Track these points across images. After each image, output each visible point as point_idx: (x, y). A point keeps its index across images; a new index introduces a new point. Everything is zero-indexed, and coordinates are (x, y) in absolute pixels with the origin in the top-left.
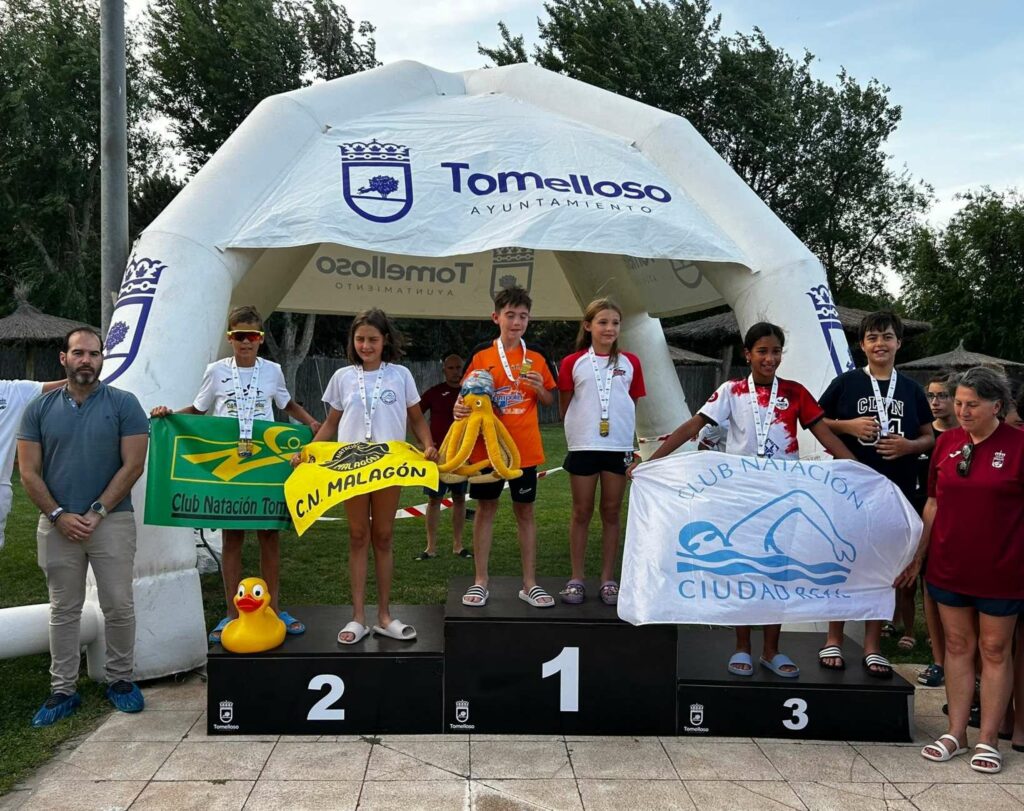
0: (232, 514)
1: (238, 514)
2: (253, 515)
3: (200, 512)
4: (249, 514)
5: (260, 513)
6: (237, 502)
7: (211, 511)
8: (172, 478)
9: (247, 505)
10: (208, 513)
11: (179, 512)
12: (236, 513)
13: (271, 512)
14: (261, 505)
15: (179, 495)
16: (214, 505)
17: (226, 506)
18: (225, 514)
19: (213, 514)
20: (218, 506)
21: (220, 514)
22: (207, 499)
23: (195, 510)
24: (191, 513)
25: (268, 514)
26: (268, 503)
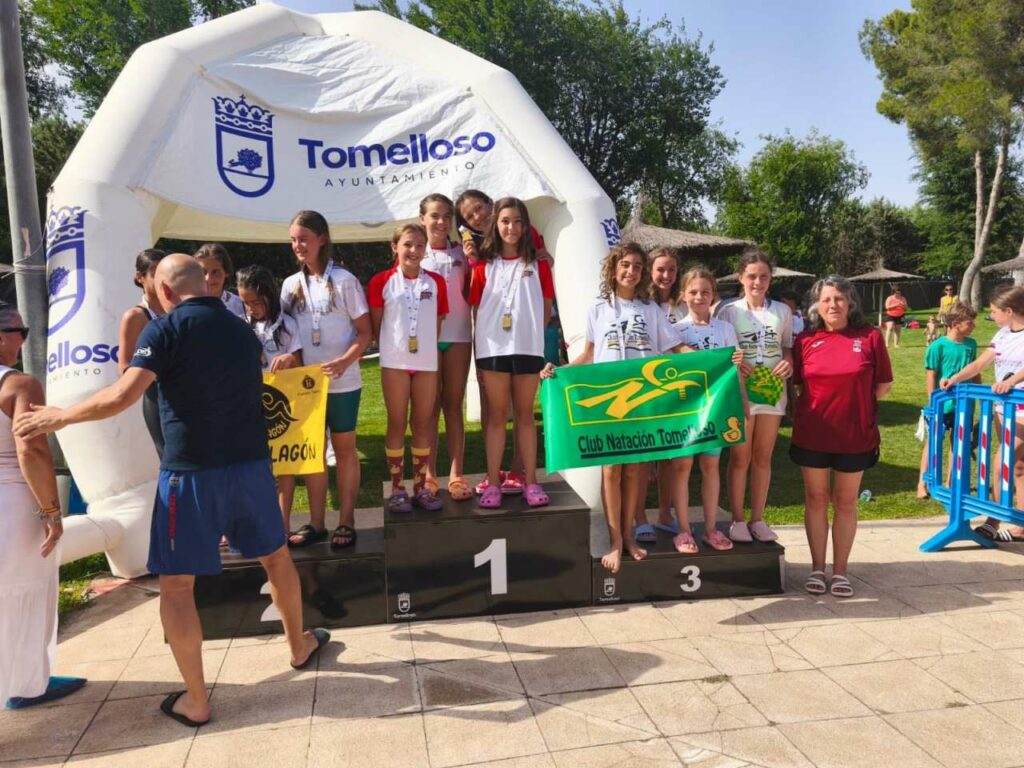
0: (634, 448)
1: (639, 448)
2: (653, 447)
3: (606, 449)
4: (649, 447)
5: (658, 443)
6: (635, 437)
7: (614, 447)
8: (573, 424)
9: (645, 439)
10: (612, 450)
11: (587, 452)
12: (636, 446)
13: (669, 442)
14: (658, 438)
15: (582, 438)
16: (616, 442)
17: (626, 441)
18: (628, 449)
19: (617, 450)
20: (619, 442)
21: (623, 450)
22: (608, 438)
23: (600, 449)
24: (598, 452)
25: (667, 444)
26: (664, 435)
